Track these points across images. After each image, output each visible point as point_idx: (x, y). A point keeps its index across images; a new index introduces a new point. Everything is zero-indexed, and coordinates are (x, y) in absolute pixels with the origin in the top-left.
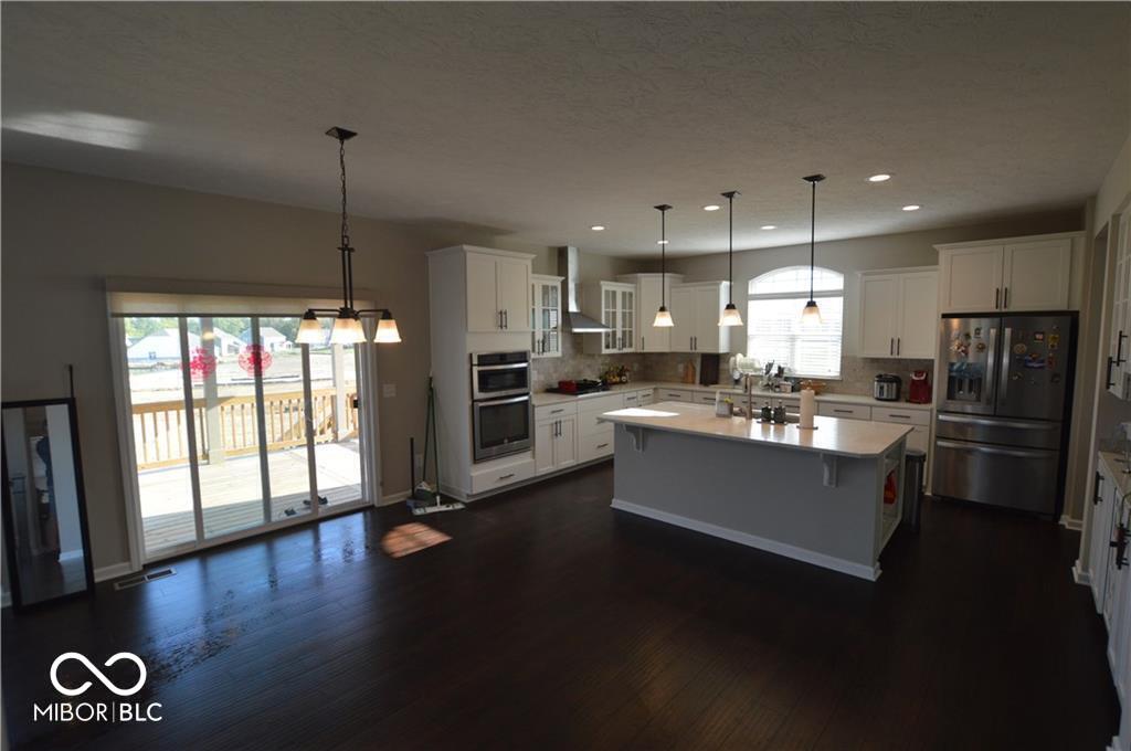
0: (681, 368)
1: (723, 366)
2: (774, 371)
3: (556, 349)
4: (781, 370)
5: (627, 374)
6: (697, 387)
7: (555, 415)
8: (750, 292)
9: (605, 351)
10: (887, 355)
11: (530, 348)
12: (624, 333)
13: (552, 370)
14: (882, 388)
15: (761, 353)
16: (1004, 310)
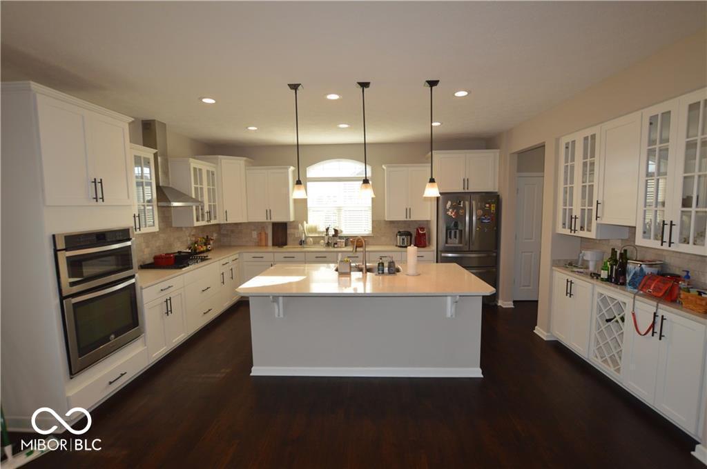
0: (255, 234)
1: (289, 231)
2: (332, 233)
3: (152, 224)
4: (336, 231)
5: (211, 242)
6: (271, 249)
7: (164, 292)
8: (308, 176)
9: (196, 224)
10: (403, 218)
11: (133, 225)
12: (210, 206)
13: (143, 245)
14: (403, 239)
15: (318, 220)
16: (467, 191)
